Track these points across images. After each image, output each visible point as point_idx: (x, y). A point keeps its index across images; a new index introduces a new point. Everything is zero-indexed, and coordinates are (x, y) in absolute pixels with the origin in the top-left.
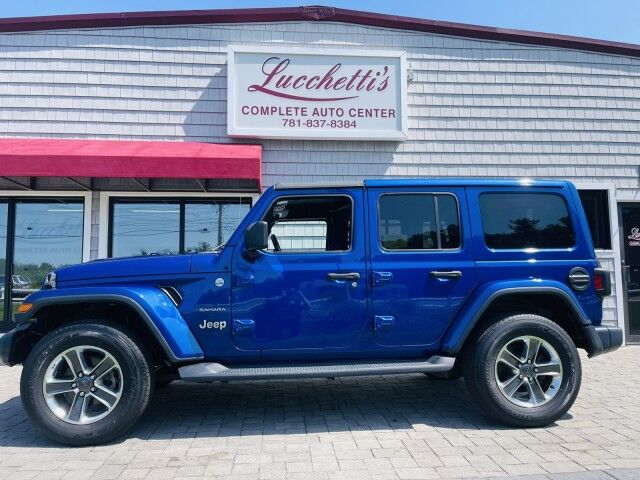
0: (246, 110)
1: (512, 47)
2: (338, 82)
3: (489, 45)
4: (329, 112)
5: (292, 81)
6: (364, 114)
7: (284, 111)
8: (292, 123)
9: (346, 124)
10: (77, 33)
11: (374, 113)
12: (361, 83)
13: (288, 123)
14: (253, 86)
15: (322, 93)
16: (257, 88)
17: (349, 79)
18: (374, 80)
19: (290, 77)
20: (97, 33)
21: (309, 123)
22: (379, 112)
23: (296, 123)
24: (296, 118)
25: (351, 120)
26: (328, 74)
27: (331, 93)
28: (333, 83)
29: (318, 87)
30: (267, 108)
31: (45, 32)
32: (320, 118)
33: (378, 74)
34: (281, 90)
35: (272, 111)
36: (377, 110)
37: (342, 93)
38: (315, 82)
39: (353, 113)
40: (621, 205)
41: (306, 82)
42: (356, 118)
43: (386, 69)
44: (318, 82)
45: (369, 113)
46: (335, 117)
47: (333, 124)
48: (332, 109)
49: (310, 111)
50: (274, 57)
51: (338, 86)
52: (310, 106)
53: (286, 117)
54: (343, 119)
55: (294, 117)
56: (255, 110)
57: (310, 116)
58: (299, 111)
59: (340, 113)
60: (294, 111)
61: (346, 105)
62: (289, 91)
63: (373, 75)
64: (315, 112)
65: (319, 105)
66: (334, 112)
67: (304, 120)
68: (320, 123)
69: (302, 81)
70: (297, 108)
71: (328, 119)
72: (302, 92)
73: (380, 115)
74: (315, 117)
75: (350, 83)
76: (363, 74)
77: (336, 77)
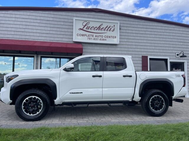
0: (78, 35)
1: (146, 22)
2: (102, 29)
3: (140, 21)
4: (99, 36)
5: (90, 28)
6: (108, 37)
7: (88, 36)
8: (90, 39)
9: (104, 40)
10: (32, 12)
11: (111, 37)
12: (108, 29)
14: (80, 29)
15: (98, 31)
16: (81, 29)
17: (105, 28)
18: (111, 28)
19: (90, 27)
20: (38, 12)
21: (94, 39)
22: (112, 37)
23: (91, 39)
24: (91, 38)
25: (105, 39)
26: (99, 26)
27: (100, 31)
28: (101, 29)
29: (97, 30)
30: (83, 35)
31: (23, 11)
32: (97, 38)
33: (112, 27)
34: (87, 30)
35: (85, 35)
37: (103, 31)
38: (96, 28)
39: (105, 37)
40: (171, 63)
43: (114, 26)
44: (97, 28)
45: (110, 37)
46: (101, 38)
47: (100, 39)
48: (100, 36)
49: (94, 36)
50: (85, 21)
52: (95, 35)
53: (88, 37)
54: (103, 38)
55: (90, 37)
56: (80, 35)
58: (92, 36)
59: (102, 36)
60: (90, 36)
61: (104, 35)
62: (89, 30)
63: (111, 27)
64: (96, 36)
65: (97, 34)
66: (101, 36)
67: (93, 38)
68: (97, 39)
69: (93, 28)
71: (99, 38)
73: (112, 38)
74: (96, 37)
75: (105, 29)
76: (108, 27)
77: (101, 27)
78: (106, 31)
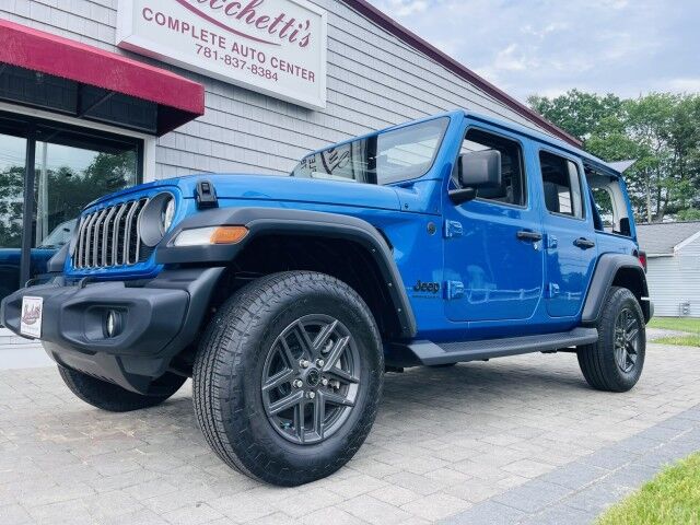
0: (147, 13)
2: (260, 20)
4: (250, 52)
6: (285, 68)
7: (198, 33)
8: (208, 52)
9: (267, 74)
11: (295, 69)
12: (282, 32)
13: (203, 51)
15: (241, 25)
17: (272, 21)
18: (296, 32)
21: (227, 59)
22: (300, 71)
23: (213, 55)
24: (212, 48)
25: (273, 71)
26: (250, 6)
27: (251, 30)
28: (256, 18)
29: (239, 17)
30: (177, 21)
32: (240, 57)
34: (195, 4)
35: (183, 29)
36: (298, 68)
37: (263, 34)
38: (234, 9)
39: (274, 62)
41: (225, 5)
42: (277, 70)
43: (308, 23)
44: (239, 11)
45: (290, 69)
46: (256, 62)
47: (254, 69)
48: (253, 51)
49: (229, 45)
51: (260, 25)
52: (230, 39)
53: (200, 42)
54: (264, 66)
55: (209, 45)
56: (160, 17)
57: (228, 51)
58: (217, 39)
59: (261, 56)
60: (210, 37)
61: (269, 51)
62: (205, 9)
63: (296, 27)
64: (235, 48)
65: (241, 41)
66: (256, 54)
67: (222, 53)
68: (241, 64)
69: (221, 2)
70: (214, 35)
71: (249, 61)
72: (219, 16)
73: (300, 74)
74: (234, 54)
75: (273, 25)
76: (286, 20)
77: (259, 12)
78: (275, 38)
